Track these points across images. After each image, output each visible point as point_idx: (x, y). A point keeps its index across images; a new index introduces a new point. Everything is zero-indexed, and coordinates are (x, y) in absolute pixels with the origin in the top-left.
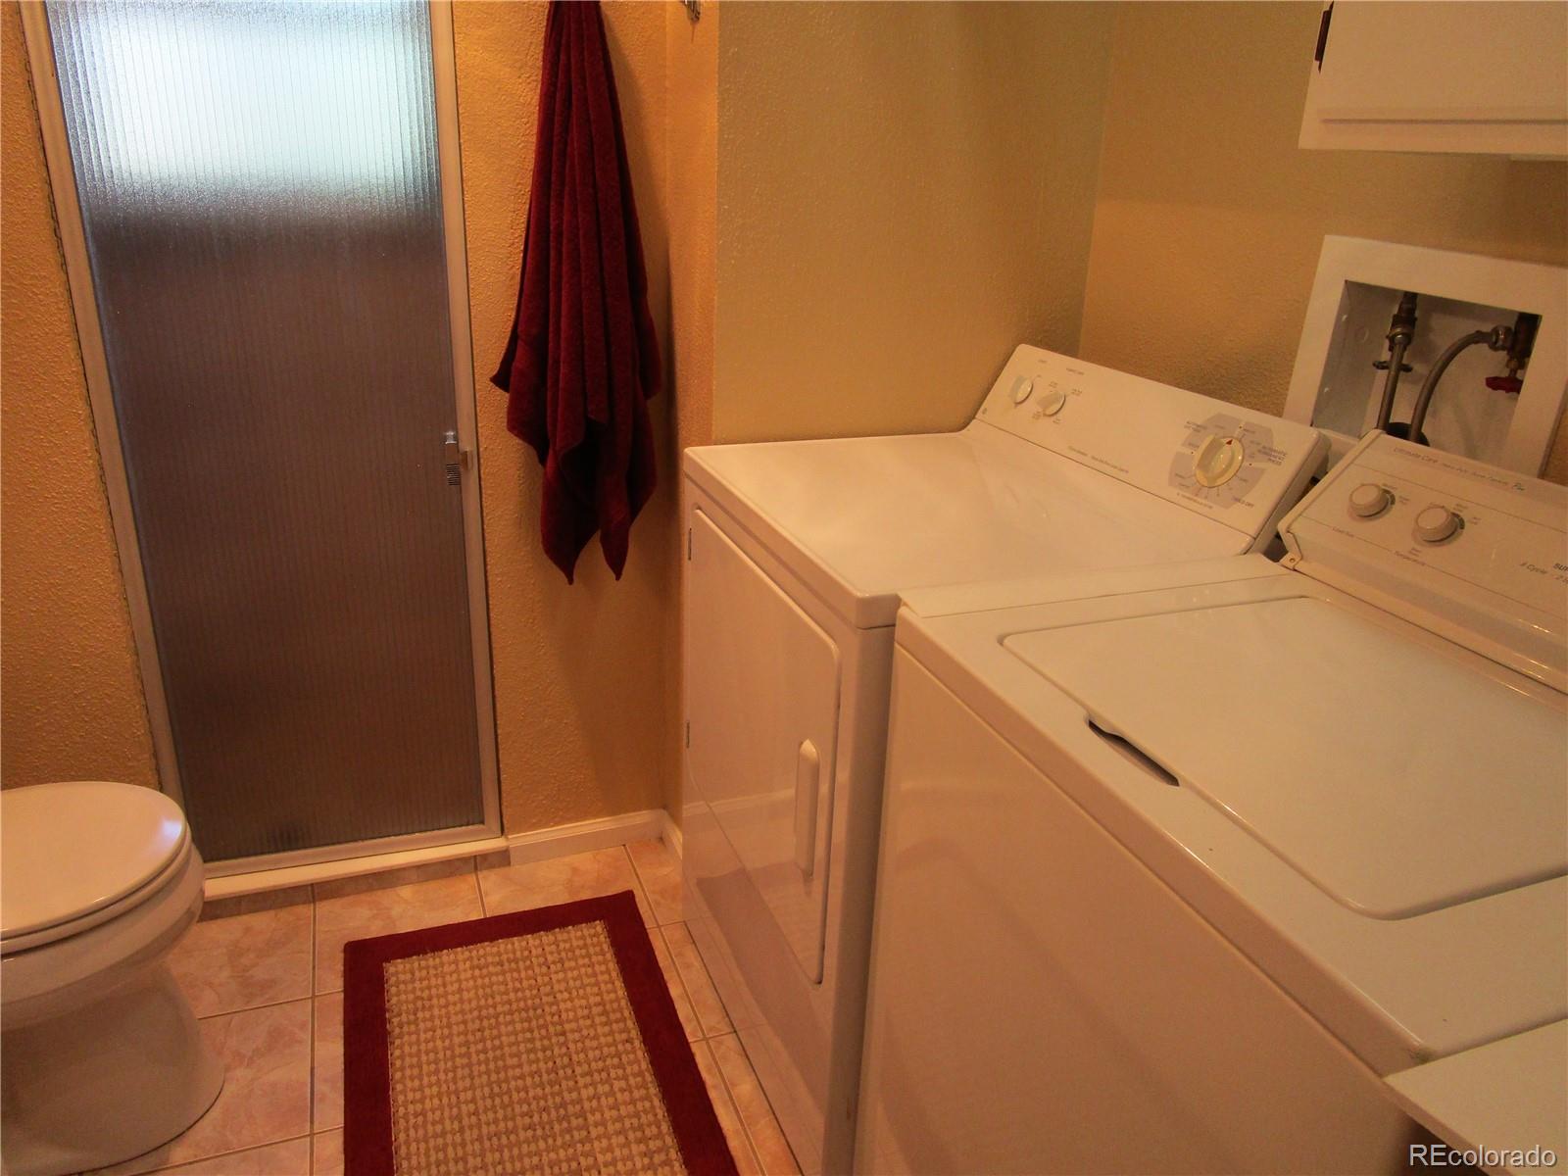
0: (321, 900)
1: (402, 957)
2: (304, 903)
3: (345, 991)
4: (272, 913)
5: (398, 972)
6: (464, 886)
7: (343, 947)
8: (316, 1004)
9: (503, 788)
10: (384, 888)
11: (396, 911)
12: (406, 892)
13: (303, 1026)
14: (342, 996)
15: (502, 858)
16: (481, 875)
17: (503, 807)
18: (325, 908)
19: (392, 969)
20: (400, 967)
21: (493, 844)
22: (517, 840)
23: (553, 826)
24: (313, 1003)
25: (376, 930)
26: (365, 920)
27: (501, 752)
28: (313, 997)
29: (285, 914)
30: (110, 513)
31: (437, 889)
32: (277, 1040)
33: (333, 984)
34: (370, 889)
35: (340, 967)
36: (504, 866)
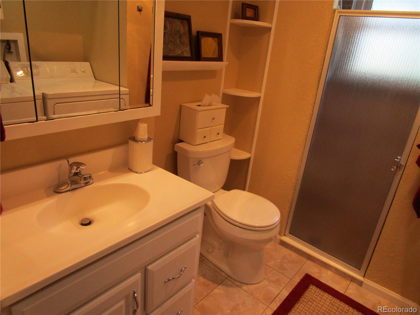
0: (310, 260)
1: (316, 286)
2: (306, 258)
3: (298, 283)
4: (297, 255)
5: (312, 289)
6: (345, 283)
7: (305, 274)
8: (290, 281)
9: (370, 264)
10: (325, 268)
11: (323, 275)
12: (330, 273)
13: (284, 283)
14: (297, 284)
15: (360, 283)
16: (352, 283)
17: (367, 270)
18: (309, 262)
19: (311, 287)
20: (314, 288)
21: (360, 278)
22: (367, 281)
23: (380, 285)
24: (290, 280)
25: (315, 276)
26: (315, 271)
27: (374, 254)
28: (291, 279)
29: (300, 258)
30: (305, 147)
31: (337, 278)
32: (277, 282)
33: (297, 280)
34: (322, 266)
35: (301, 278)
36: (360, 286)
